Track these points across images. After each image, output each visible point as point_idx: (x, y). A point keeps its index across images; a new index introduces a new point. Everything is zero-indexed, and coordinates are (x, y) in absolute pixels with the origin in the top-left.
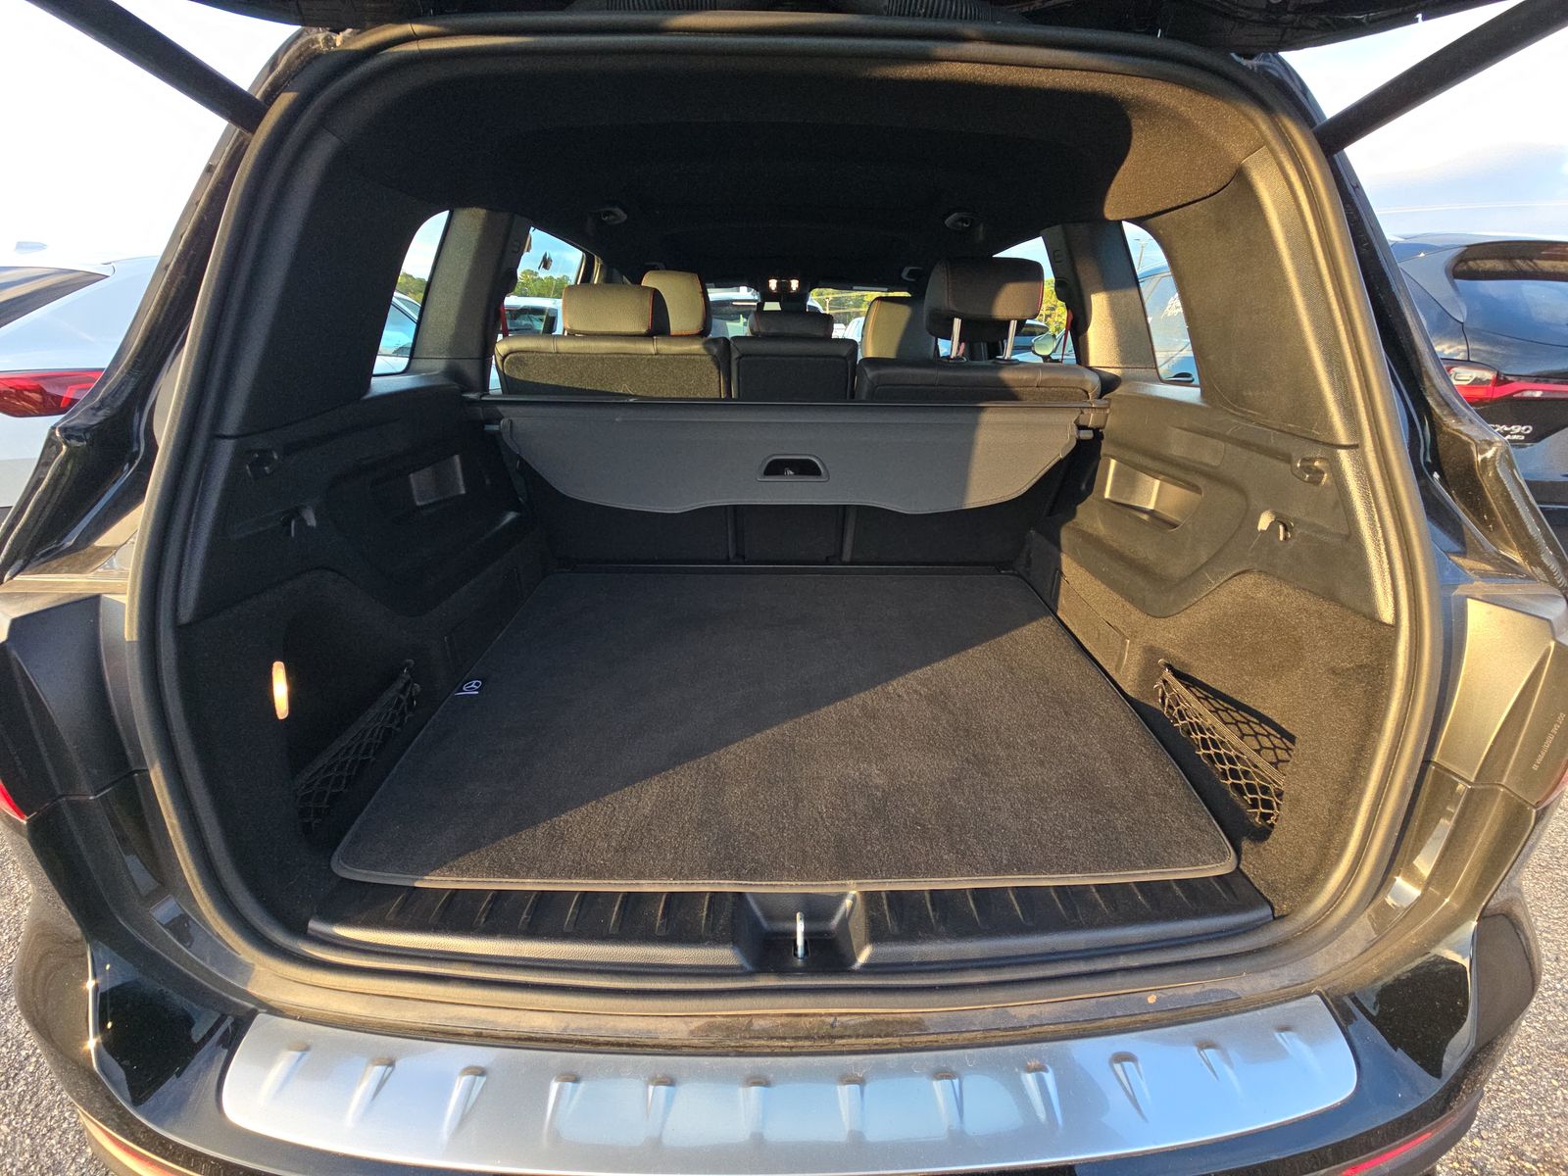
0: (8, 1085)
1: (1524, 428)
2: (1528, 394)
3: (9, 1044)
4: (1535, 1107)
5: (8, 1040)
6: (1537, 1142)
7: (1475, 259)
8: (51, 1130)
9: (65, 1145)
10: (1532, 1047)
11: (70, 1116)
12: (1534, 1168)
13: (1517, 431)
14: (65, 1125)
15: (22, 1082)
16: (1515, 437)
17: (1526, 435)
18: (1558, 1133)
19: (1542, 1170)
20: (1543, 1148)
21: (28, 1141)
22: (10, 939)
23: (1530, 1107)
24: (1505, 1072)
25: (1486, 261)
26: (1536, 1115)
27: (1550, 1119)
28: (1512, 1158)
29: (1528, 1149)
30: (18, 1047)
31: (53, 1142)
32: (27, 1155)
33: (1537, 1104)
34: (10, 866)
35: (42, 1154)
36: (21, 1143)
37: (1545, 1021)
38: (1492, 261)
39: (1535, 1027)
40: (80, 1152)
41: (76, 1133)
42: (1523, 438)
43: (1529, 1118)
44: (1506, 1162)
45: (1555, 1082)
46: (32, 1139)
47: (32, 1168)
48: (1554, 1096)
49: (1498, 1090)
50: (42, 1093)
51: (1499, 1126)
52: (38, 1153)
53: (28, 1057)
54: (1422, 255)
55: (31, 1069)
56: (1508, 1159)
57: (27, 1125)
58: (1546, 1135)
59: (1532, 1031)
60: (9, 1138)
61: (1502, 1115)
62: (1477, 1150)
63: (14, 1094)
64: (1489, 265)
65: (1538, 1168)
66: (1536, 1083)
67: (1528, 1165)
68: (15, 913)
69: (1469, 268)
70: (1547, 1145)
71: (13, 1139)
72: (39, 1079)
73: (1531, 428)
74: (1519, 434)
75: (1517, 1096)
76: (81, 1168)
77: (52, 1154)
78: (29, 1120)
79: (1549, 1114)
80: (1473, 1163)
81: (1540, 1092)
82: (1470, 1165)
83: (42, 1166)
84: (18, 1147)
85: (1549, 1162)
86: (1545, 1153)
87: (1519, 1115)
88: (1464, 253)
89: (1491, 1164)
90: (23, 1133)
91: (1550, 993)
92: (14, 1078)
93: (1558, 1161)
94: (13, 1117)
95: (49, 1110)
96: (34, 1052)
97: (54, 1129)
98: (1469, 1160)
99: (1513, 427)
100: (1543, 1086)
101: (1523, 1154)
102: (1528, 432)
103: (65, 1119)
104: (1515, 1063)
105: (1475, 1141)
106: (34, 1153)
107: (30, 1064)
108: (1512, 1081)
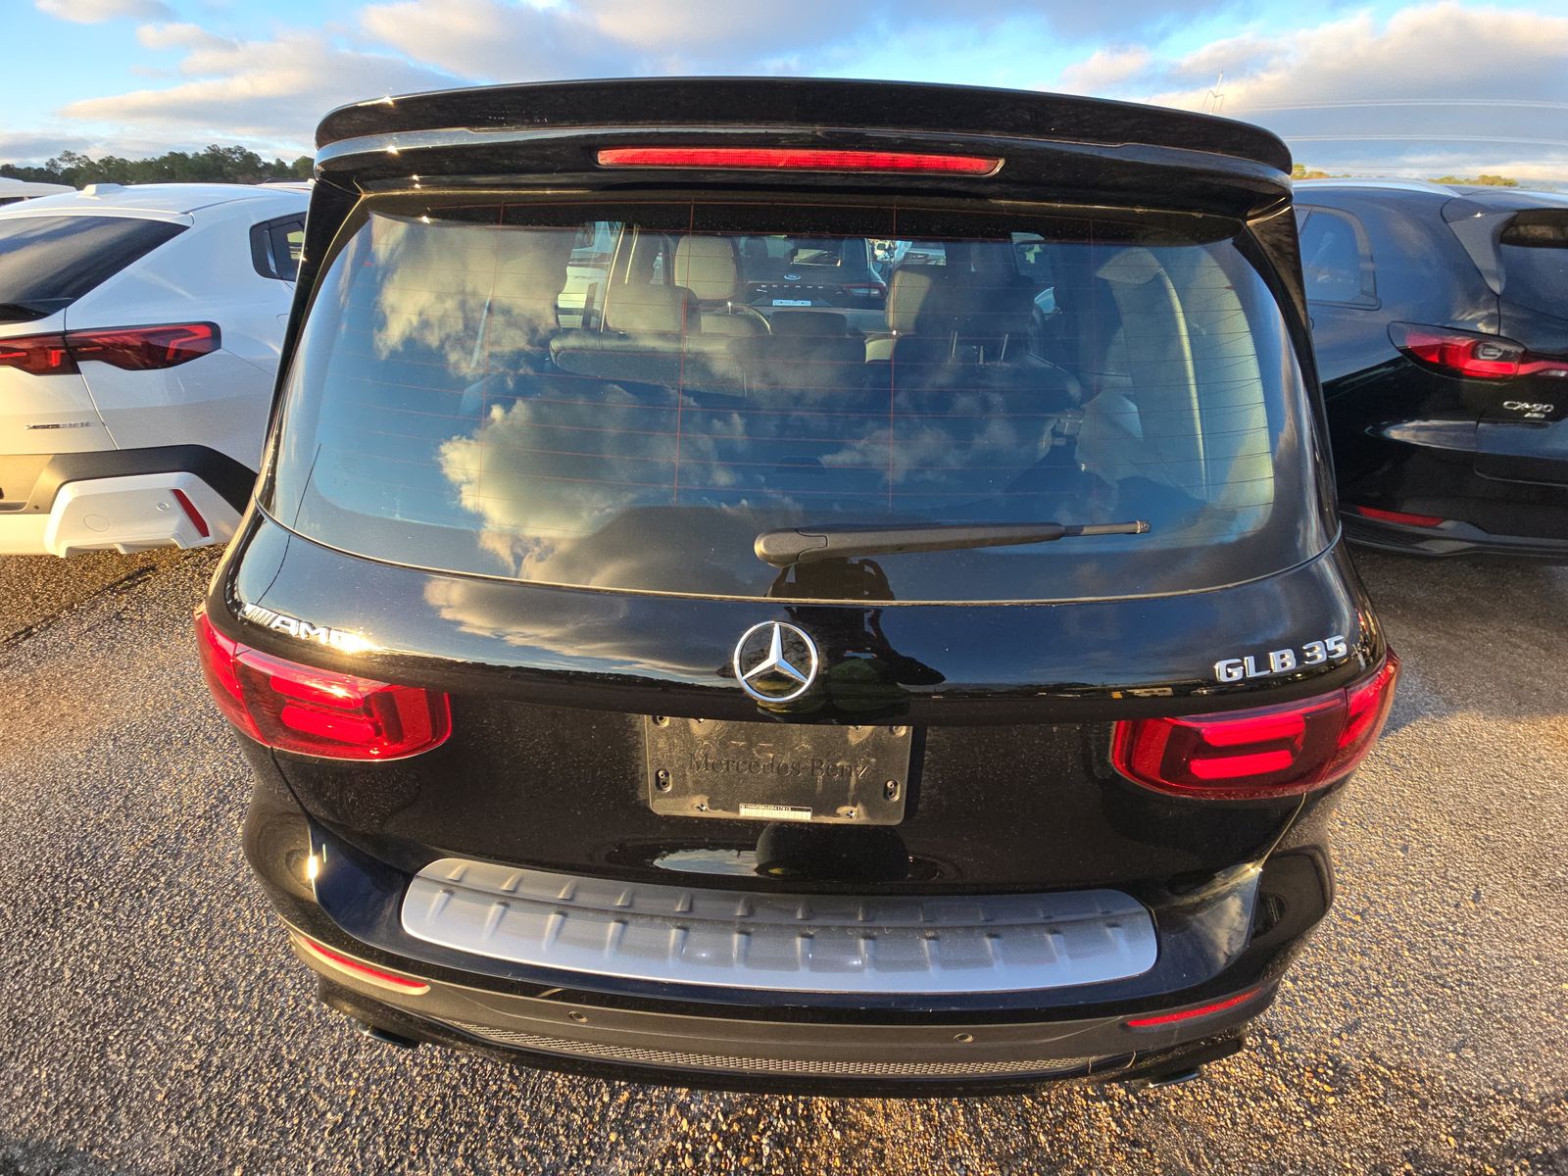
0: (183, 926)
1: (1546, 406)
2: (1553, 373)
3: (183, 894)
4: (1399, 1023)
5: (181, 891)
6: (1396, 1052)
7: (1526, 225)
8: (224, 957)
9: (236, 967)
10: (1409, 975)
11: (241, 945)
12: (1388, 1073)
13: (1539, 409)
14: (236, 952)
15: (196, 922)
16: (1536, 415)
17: (1546, 414)
18: (1418, 1049)
19: (1396, 1076)
20: (1401, 1058)
21: (202, 968)
22: (174, 811)
23: (1395, 1022)
24: (1378, 991)
25: (1536, 227)
26: (1399, 1030)
27: (1412, 1035)
28: (1368, 1060)
29: (1386, 1056)
30: (191, 895)
31: (226, 966)
32: (201, 979)
33: (1402, 1021)
34: (166, 753)
35: (217, 975)
36: (196, 970)
37: (1429, 954)
38: (1543, 228)
39: (1417, 959)
40: (250, 971)
41: (246, 957)
42: (1543, 416)
43: (1391, 1031)
44: (1362, 1062)
45: (1424, 1007)
46: (206, 966)
47: (205, 989)
48: (1421, 1018)
49: (1367, 1004)
50: (215, 928)
51: (1361, 1032)
52: (211, 975)
53: (200, 902)
54: (1479, 215)
55: (204, 911)
56: (1364, 1060)
57: (201, 955)
58: (1406, 1048)
59: (1413, 961)
60: (183, 968)
61: (1366, 1024)
62: (1335, 1047)
63: (189, 932)
64: (1540, 231)
65: (1393, 1074)
66: (1405, 1004)
67: (1382, 1069)
68: (176, 791)
69: (1519, 234)
70: (1405, 1057)
71: (188, 968)
72: (211, 919)
73: (1552, 407)
74: (1540, 412)
75: (1384, 1011)
76: (252, 984)
77: (224, 976)
78: (203, 951)
79: (1413, 1032)
80: (1329, 1056)
81: (1408, 1012)
82: (1326, 1057)
83: (215, 986)
84: (192, 974)
85: (1404, 1071)
86: (1402, 1063)
87: (1383, 1028)
88: (1515, 217)
89: (1346, 1061)
90: (198, 962)
91: (1441, 933)
92: (188, 920)
93: (1414, 1073)
94: (188, 950)
95: (222, 941)
96: (205, 898)
97: (226, 956)
98: (1326, 1053)
99: (1534, 405)
100: (1412, 1008)
101: (1380, 1059)
102: (1549, 411)
103: (236, 947)
104: (1389, 984)
105: (1334, 1040)
106: (208, 974)
107: (203, 907)
108: (1382, 998)
